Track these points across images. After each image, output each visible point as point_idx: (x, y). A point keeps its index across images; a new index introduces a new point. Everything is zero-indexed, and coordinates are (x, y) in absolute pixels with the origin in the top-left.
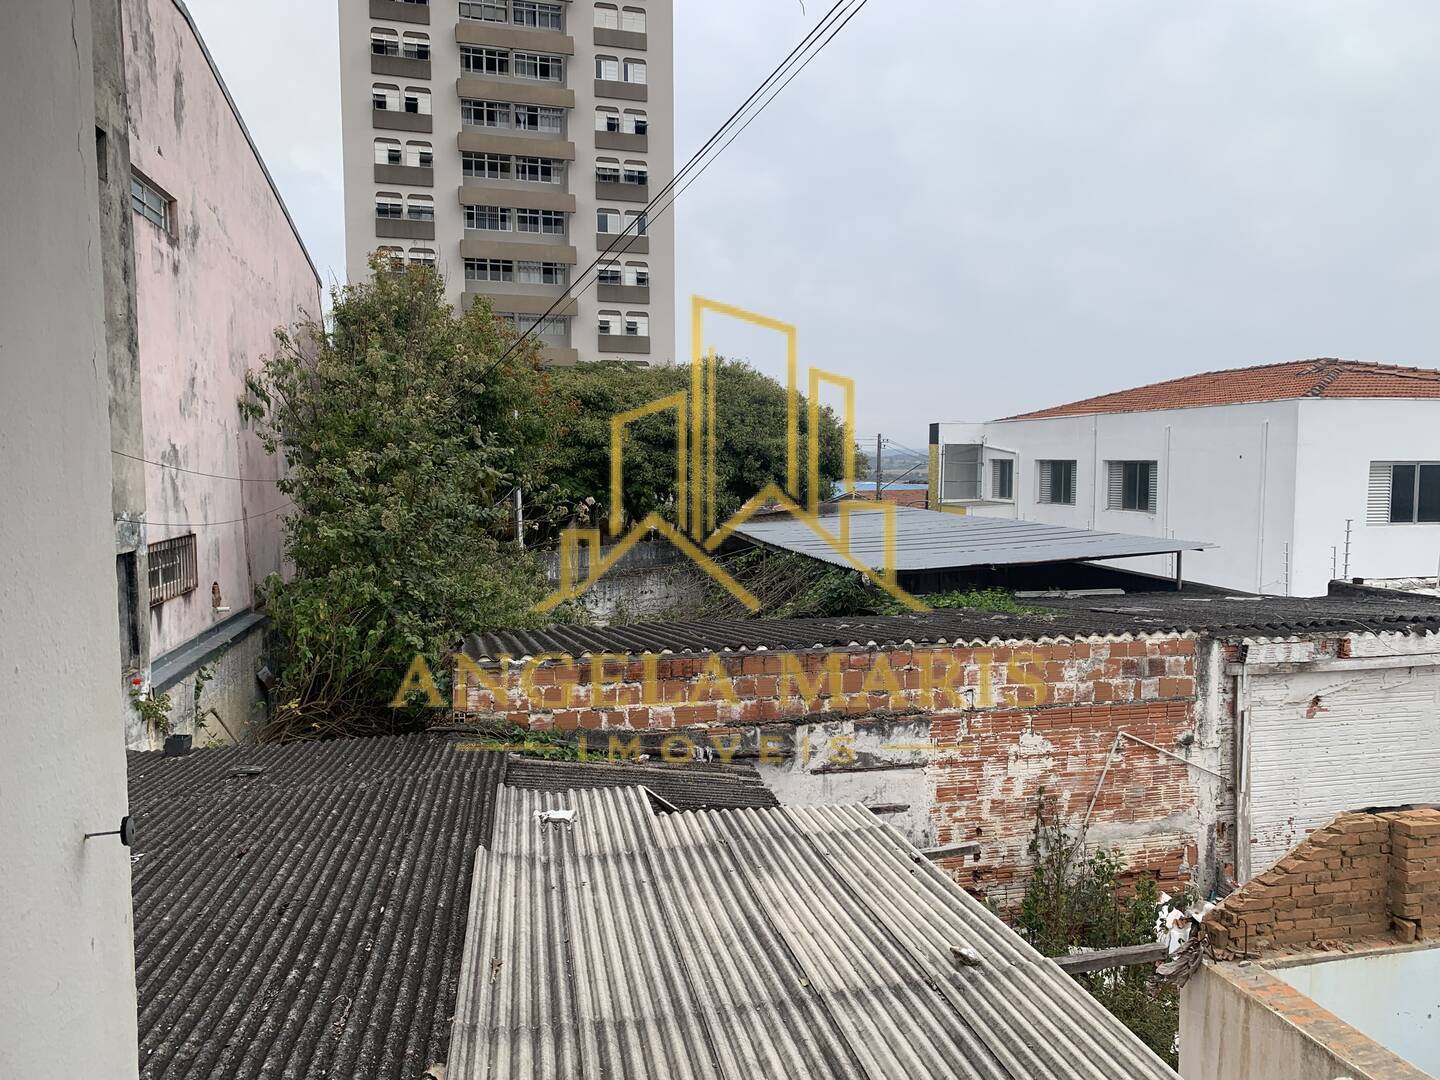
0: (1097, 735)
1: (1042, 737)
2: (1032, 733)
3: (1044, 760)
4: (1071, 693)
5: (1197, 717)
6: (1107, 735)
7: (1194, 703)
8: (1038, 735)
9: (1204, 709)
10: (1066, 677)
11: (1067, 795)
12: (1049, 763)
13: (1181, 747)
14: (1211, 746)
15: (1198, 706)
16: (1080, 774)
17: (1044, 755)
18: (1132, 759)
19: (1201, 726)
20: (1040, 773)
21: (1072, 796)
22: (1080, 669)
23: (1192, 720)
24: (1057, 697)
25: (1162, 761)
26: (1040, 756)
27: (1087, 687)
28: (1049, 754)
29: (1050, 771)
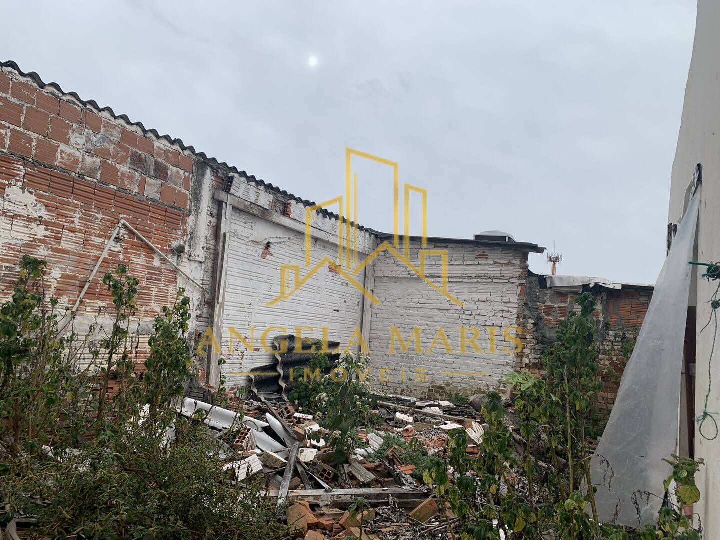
0: (98, 216)
1: (35, 198)
2: (23, 189)
3: (34, 225)
4: (76, 161)
5: (189, 230)
6: (109, 221)
7: (188, 216)
8: (31, 193)
9: (196, 224)
10: (73, 141)
11: (56, 273)
12: (41, 232)
13: (174, 254)
14: (198, 259)
15: (191, 220)
16: (75, 254)
17: (35, 220)
18: (130, 253)
19: (192, 238)
20: (27, 239)
21: (63, 277)
22: (88, 140)
23: (185, 231)
24: (59, 160)
25: (157, 263)
26: (30, 220)
27: (94, 162)
28: (40, 221)
29: (40, 241)
